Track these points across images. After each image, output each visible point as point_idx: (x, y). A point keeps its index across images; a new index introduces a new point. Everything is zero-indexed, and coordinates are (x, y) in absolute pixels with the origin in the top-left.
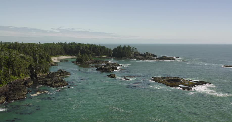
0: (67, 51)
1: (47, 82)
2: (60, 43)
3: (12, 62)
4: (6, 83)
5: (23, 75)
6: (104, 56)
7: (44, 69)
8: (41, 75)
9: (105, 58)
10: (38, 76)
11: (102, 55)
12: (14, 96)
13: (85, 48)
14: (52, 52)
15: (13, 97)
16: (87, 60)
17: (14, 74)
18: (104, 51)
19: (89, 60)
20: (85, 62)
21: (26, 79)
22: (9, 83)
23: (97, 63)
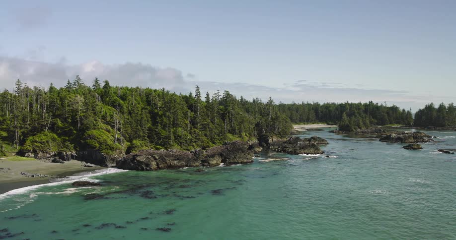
0: (320, 116)
1: (287, 148)
2: (306, 103)
3: (229, 112)
4: (221, 143)
5: (246, 135)
6: (396, 126)
7: (280, 130)
8: (275, 139)
9: (397, 128)
10: (270, 141)
11: (391, 123)
12: (235, 158)
13: (356, 109)
14: (291, 114)
15: (233, 159)
16: (360, 128)
17: (232, 132)
18: (395, 116)
19: (363, 128)
20: (354, 130)
21: (251, 143)
22: (226, 144)
23: (380, 132)
